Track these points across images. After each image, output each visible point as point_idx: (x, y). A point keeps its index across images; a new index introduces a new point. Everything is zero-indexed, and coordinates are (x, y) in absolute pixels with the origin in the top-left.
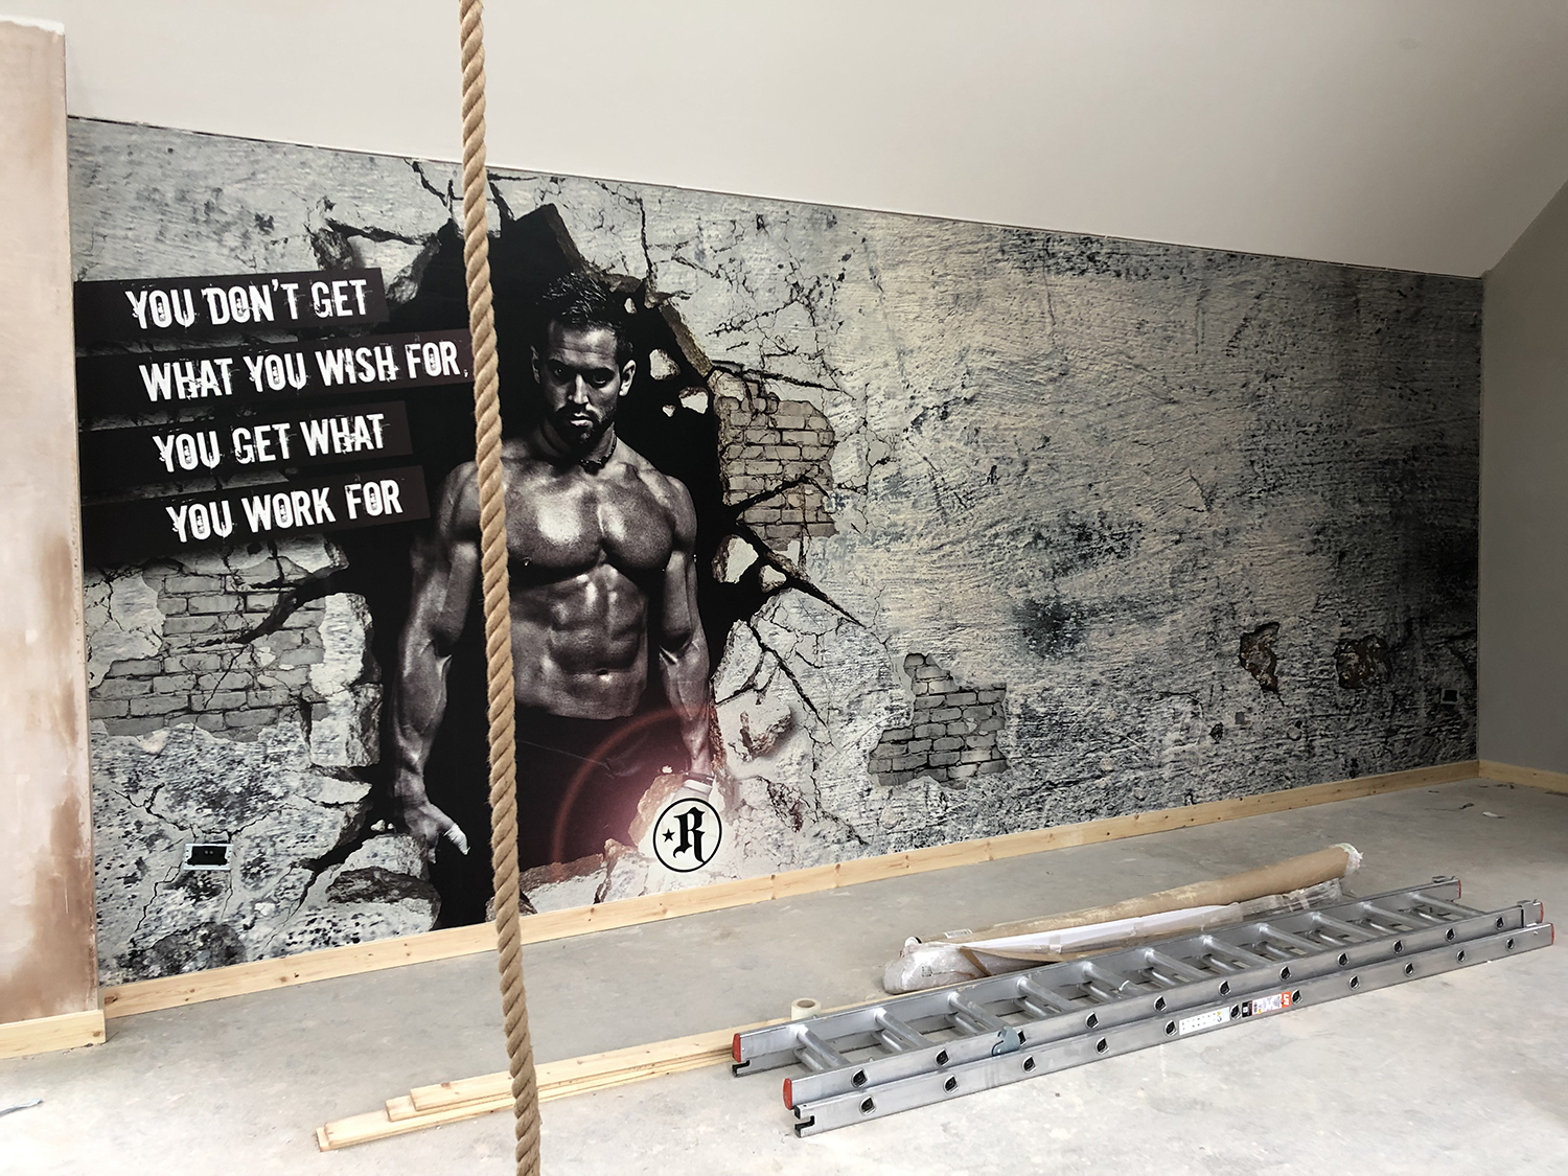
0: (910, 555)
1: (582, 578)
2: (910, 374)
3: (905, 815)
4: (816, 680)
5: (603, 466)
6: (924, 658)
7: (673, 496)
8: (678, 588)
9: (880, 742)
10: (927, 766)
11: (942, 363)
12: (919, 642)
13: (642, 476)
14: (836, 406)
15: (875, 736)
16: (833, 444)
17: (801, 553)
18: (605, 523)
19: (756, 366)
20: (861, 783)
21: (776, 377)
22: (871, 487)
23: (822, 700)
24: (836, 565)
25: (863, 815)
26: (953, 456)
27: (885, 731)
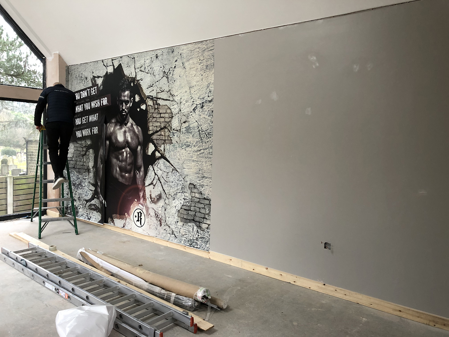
0: (191, 152)
1: (124, 150)
2: (193, 94)
3: (187, 233)
4: (167, 186)
5: (127, 124)
6: (194, 185)
7: (139, 132)
8: (139, 155)
9: (181, 208)
10: (193, 220)
11: (202, 89)
12: (193, 180)
13: (134, 126)
14: (173, 106)
15: (180, 206)
16: (172, 117)
17: (164, 148)
18: (127, 137)
19: (155, 96)
20: (176, 219)
21: (160, 98)
22: (182, 130)
23: (168, 192)
24: (172, 153)
25: (176, 228)
26: (204, 120)
27: (182, 205)
